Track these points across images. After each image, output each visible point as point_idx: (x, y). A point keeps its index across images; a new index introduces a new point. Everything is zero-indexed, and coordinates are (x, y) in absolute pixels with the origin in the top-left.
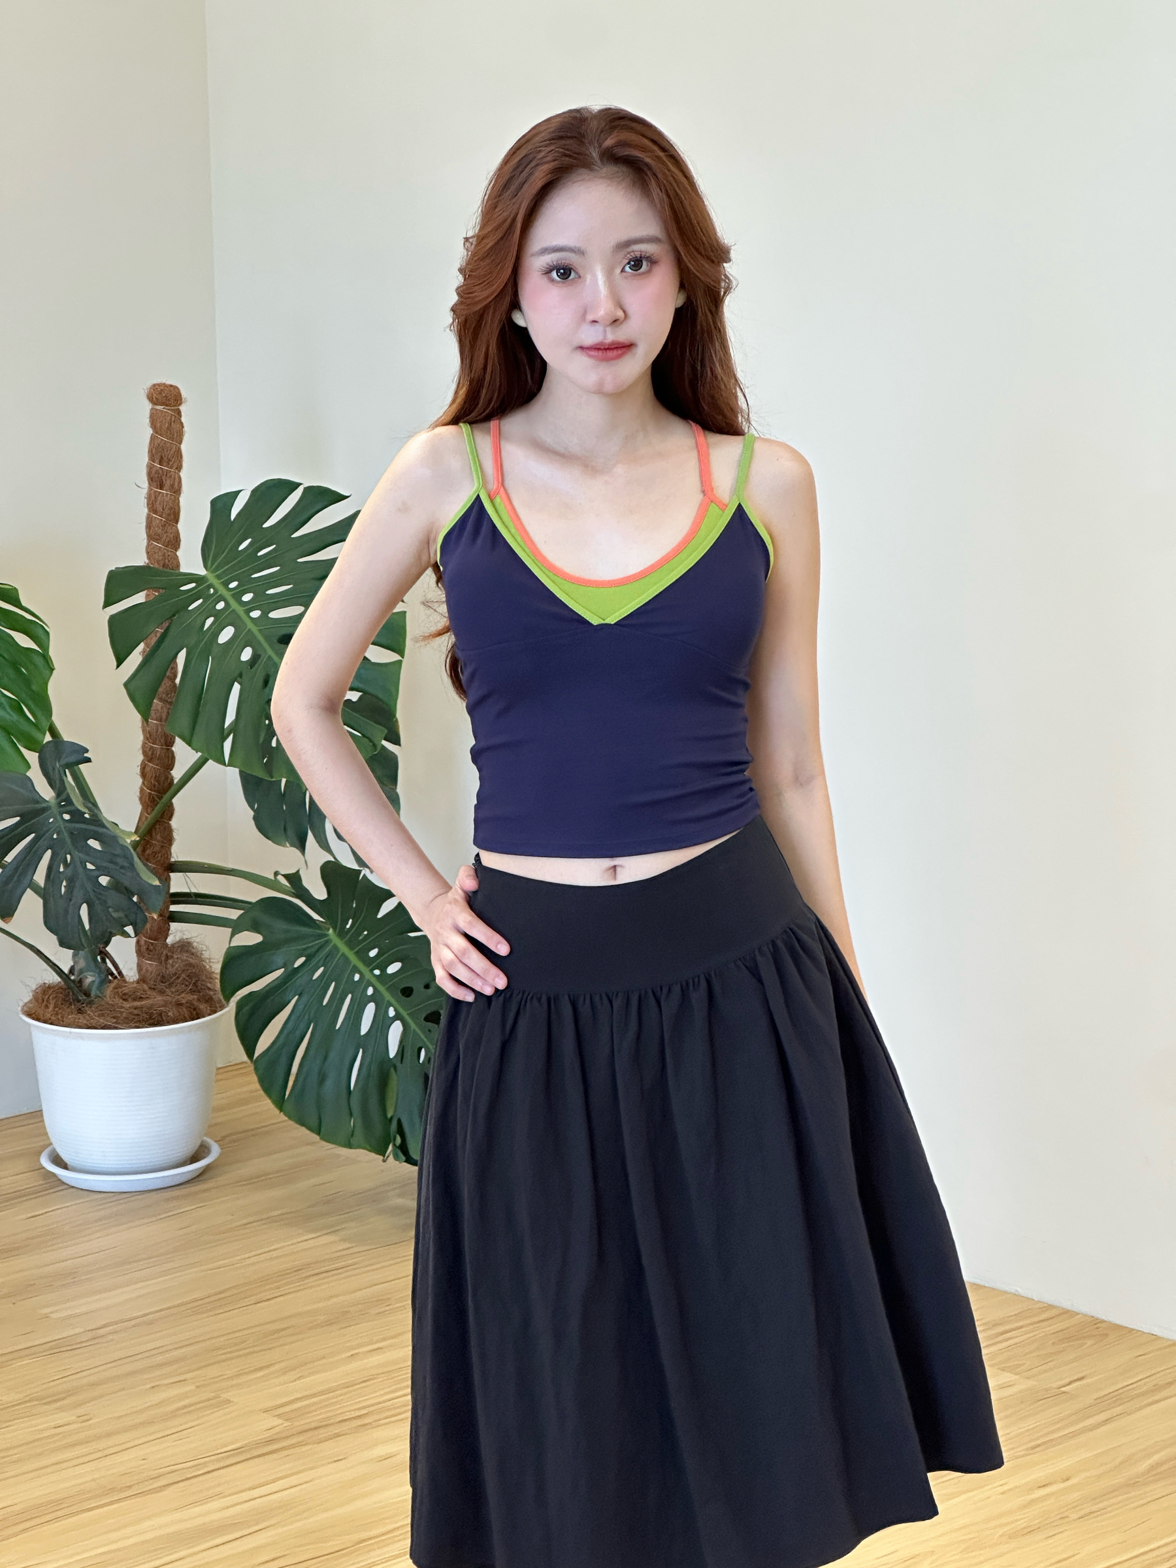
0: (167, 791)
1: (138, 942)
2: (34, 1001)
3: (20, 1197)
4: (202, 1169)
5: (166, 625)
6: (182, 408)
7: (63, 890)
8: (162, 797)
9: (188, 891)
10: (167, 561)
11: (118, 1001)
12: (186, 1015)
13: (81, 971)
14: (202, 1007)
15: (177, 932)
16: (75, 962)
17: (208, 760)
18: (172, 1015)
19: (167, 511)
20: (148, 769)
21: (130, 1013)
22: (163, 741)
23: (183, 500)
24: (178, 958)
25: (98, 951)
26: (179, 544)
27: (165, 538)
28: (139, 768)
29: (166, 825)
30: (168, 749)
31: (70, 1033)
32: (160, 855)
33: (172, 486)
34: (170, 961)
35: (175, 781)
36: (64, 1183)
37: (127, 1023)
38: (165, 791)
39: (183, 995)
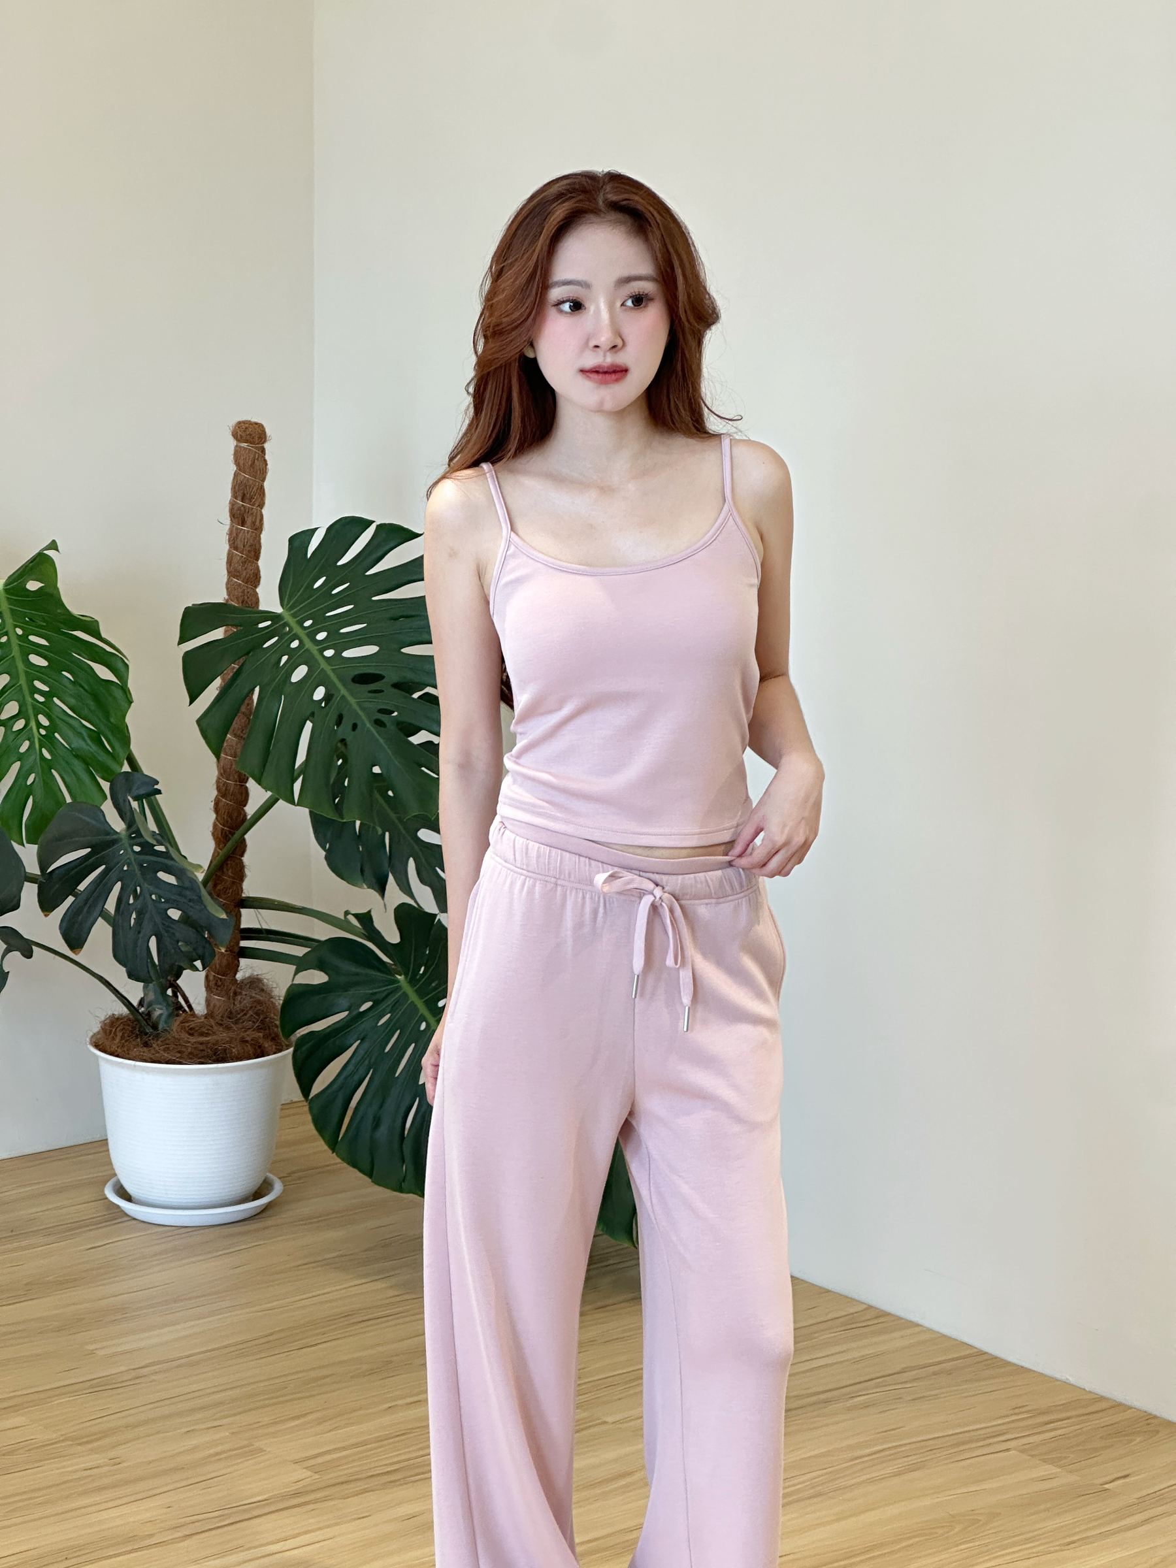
0: (240, 826)
1: (207, 977)
2: (102, 1032)
3: (81, 1227)
4: (264, 1207)
5: (241, 661)
6: (267, 446)
7: (132, 922)
8: (234, 833)
9: (259, 927)
10: (246, 597)
11: (185, 1036)
12: (251, 1053)
13: (150, 1005)
14: (266, 1046)
15: (247, 968)
16: (145, 994)
17: (278, 800)
18: (236, 1052)
19: (247, 548)
20: (221, 805)
21: (195, 1048)
22: (236, 777)
23: (262, 536)
24: (246, 995)
25: (168, 985)
26: (259, 581)
27: (244, 574)
28: (213, 803)
29: (237, 861)
30: (242, 786)
31: (135, 1066)
32: (231, 891)
33: (254, 523)
34: (239, 997)
35: (249, 817)
36: (126, 1215)
37: (190, 1058)
38: (237, 827)
39: (248, 1033)
